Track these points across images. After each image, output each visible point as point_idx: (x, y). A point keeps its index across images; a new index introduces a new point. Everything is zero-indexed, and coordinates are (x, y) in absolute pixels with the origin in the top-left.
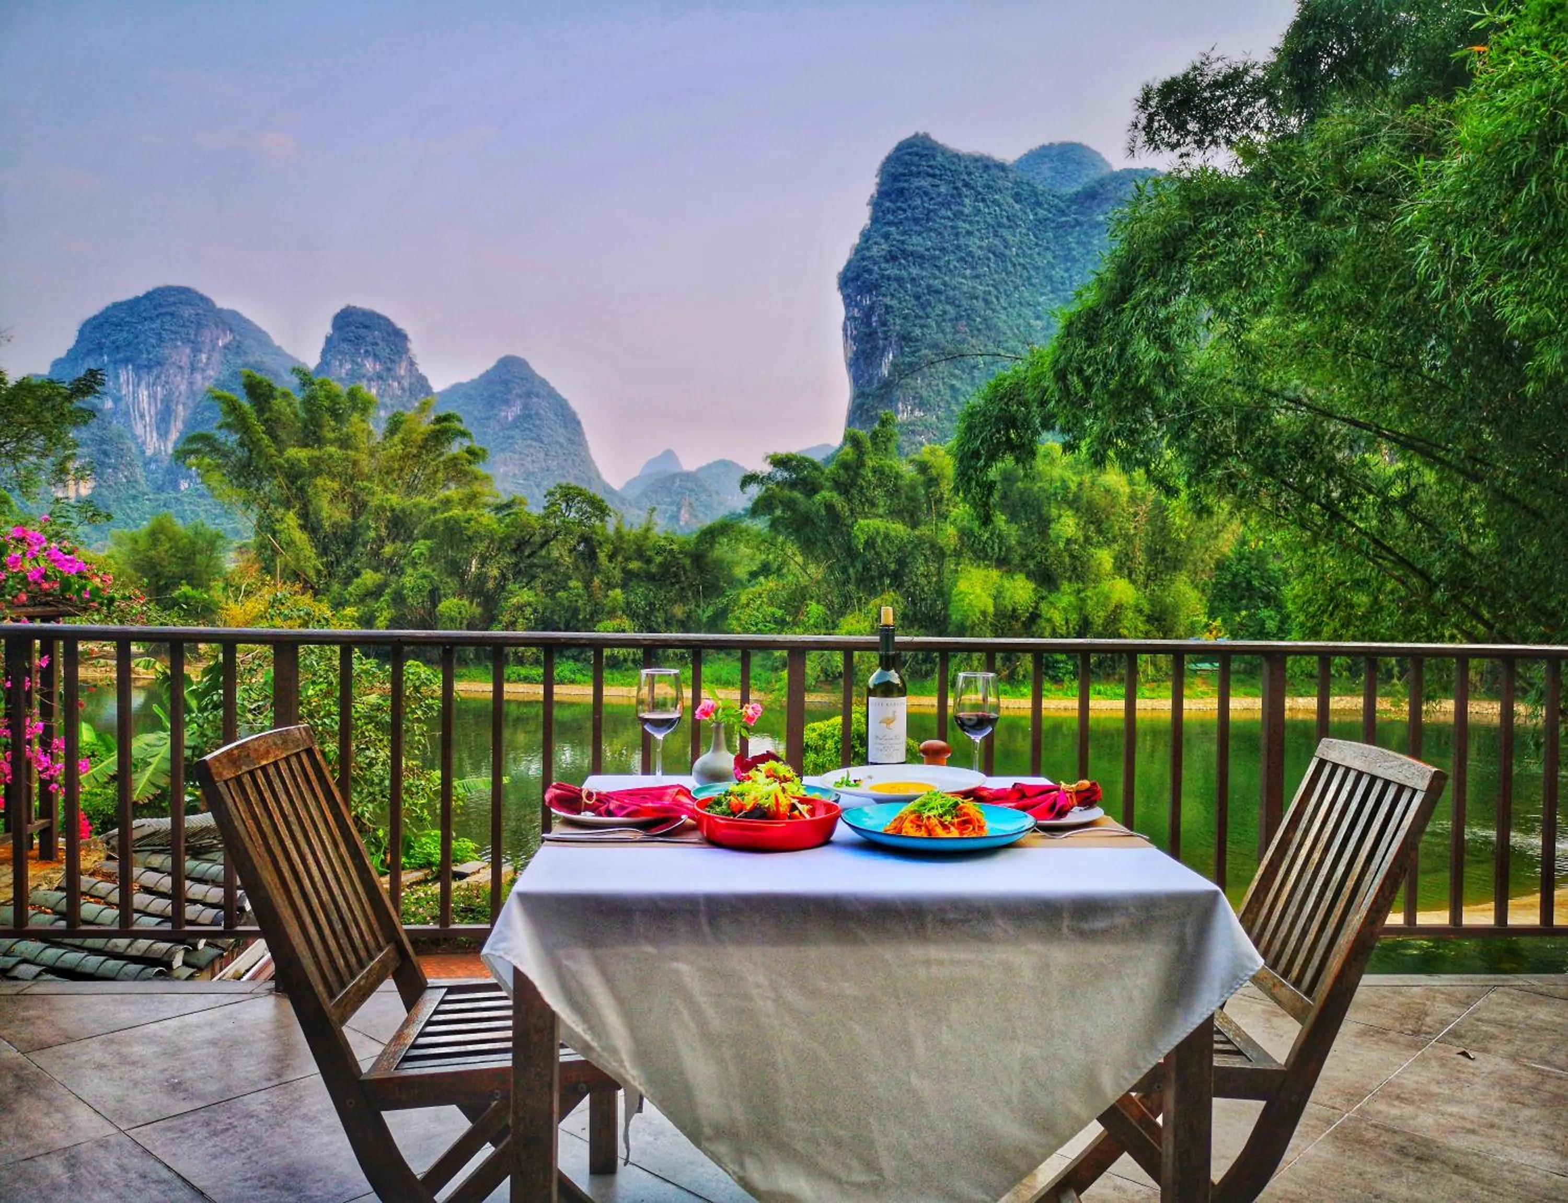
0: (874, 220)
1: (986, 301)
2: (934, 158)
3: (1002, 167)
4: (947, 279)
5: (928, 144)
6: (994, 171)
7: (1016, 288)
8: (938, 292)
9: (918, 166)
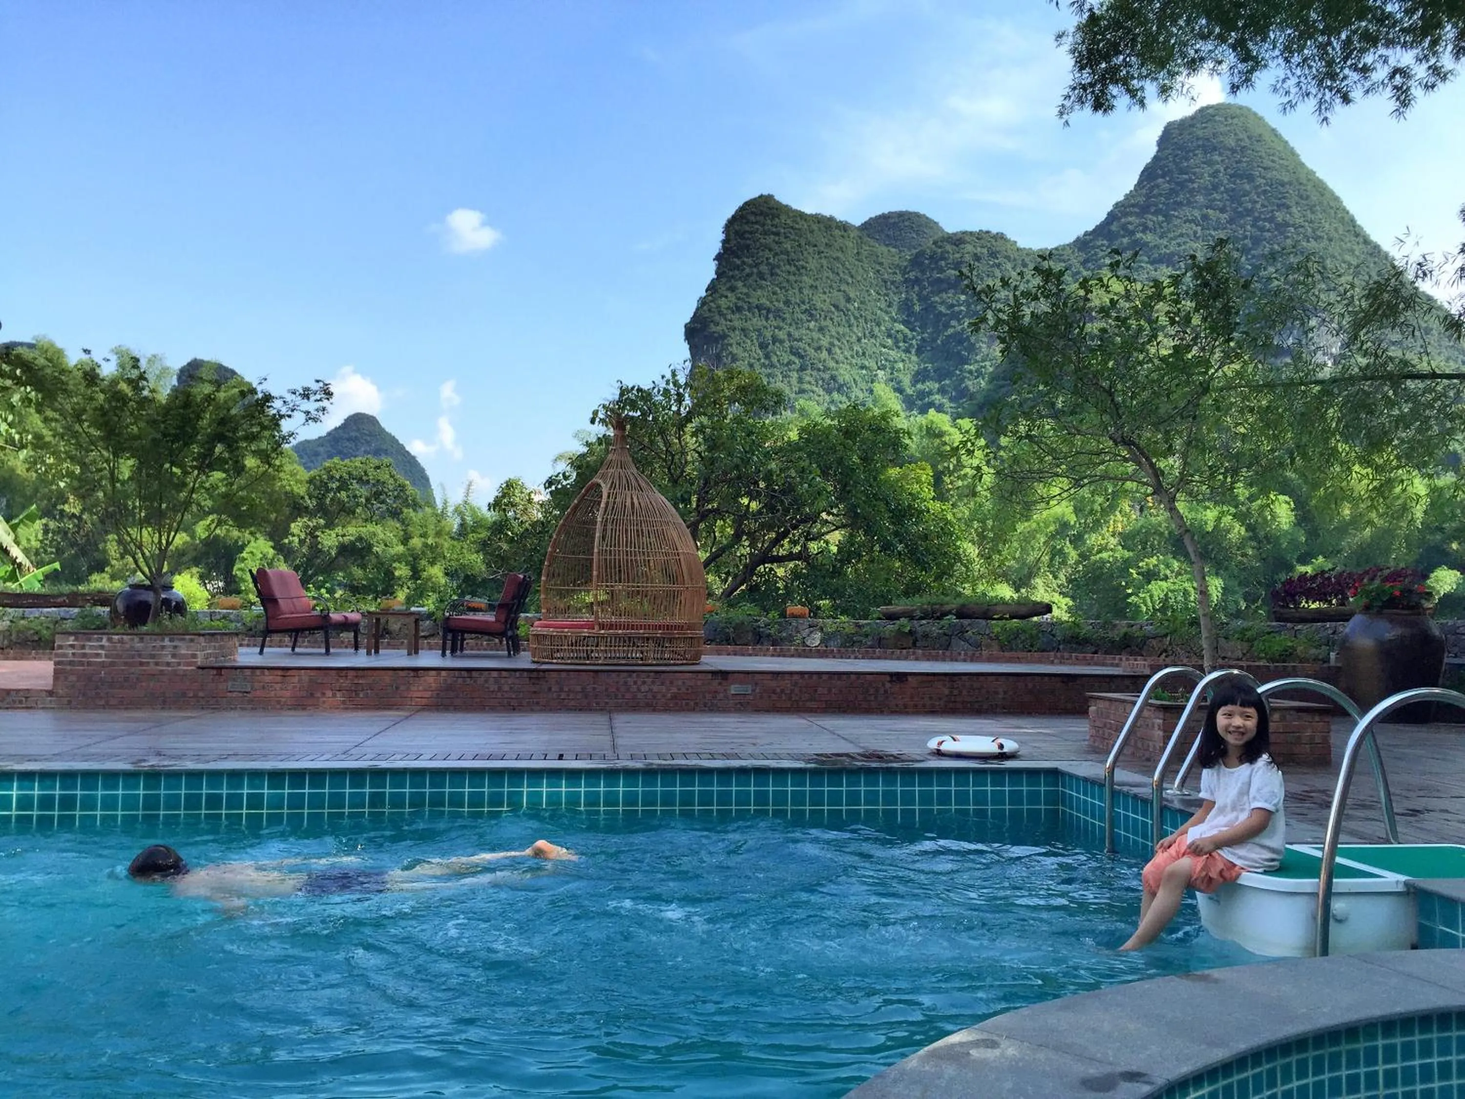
0: (720, 273)
1: (829, 351)
2: (778, 217)
3: (844, 227)
4: (791, 330)
5: (772, 204)
6: (837, 232)
7: (859, 340)
8: (781, 342)
9: (763, 225)
